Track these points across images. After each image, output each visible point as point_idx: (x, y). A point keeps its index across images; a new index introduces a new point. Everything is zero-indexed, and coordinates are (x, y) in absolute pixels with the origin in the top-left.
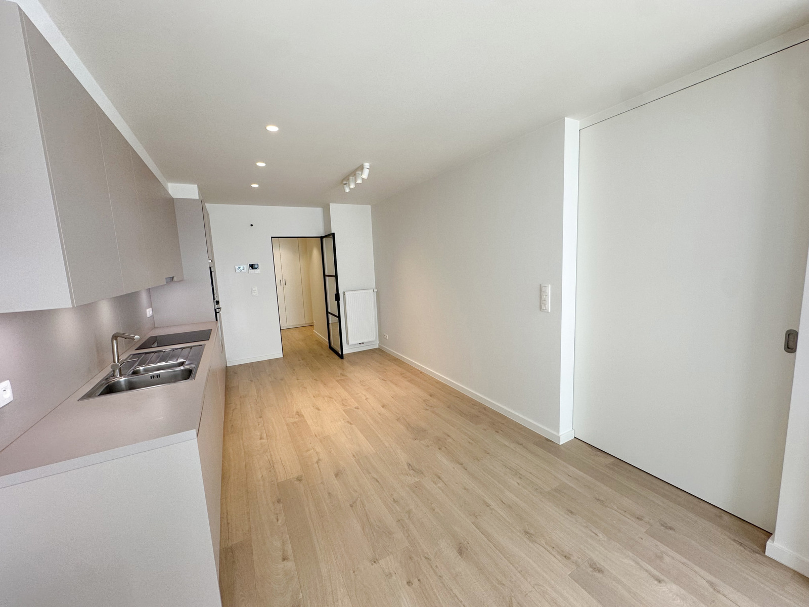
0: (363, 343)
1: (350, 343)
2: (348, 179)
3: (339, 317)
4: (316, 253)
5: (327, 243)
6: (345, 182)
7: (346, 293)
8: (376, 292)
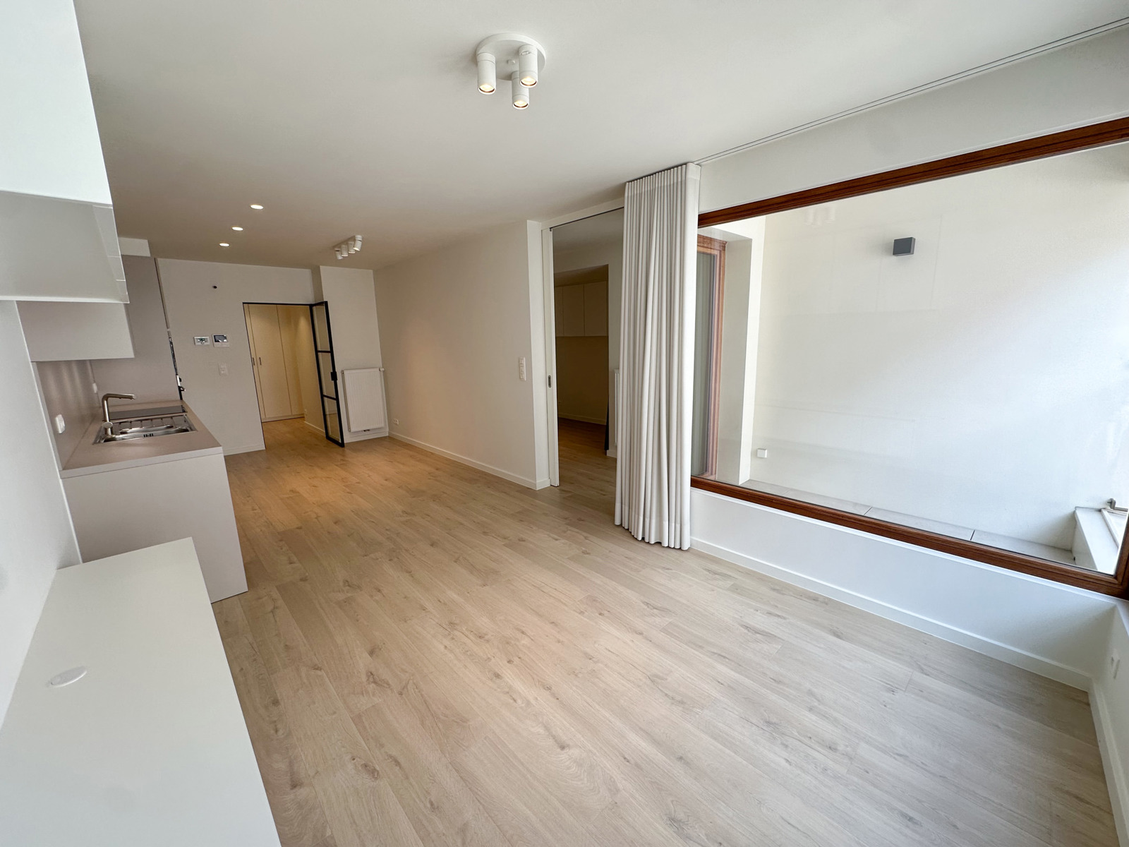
0: (368, 430)
1: (353, 430)
2: (340, 247)
3: (337, 399)
4: (304, 325)
5: (319, 313)
6: (337, 249)
7: (345, 372)
8: (384, 371)
